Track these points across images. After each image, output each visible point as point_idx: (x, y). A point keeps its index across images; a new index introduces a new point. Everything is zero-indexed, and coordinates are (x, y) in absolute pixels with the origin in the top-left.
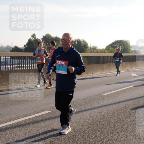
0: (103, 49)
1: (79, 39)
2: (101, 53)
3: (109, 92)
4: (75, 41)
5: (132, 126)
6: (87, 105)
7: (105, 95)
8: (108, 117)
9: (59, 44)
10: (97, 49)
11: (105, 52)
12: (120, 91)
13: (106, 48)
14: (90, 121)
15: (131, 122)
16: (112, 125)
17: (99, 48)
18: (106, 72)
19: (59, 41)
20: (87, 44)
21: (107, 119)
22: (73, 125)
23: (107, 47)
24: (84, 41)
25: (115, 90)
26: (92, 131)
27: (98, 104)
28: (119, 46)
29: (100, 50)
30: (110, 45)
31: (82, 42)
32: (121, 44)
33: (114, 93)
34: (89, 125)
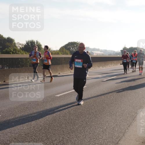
0: (56, 51)
1: (32, 40)
2: (54, 54)
3: (62, 93)
4: (29, 42)
5: (83, 126)
6: (39, 107)
7: (57, 97)
8: (60, 118)
9: (11, 45)
10: (51, 50)
11: (58, 54)
12: (72, 92)
13: (59, 49)
14: (41, 123)
15: (82, 123)
16: (63, 126)
17: (53, 50)
18: (59, 73)
19: (12, 42)
20: (41, 45)
21: (58, 121)
22: (24, 129)
23: (61, 48)
24: (37, 42)
25: (68, 91)
26: (43, 133)
27: (50, 106)
28: (73, 48)
29: (54, 51)
30: (63, 47)
31: (35, 44)
32: (75, 46)
33: (66, 94)
34: (41, 128)
